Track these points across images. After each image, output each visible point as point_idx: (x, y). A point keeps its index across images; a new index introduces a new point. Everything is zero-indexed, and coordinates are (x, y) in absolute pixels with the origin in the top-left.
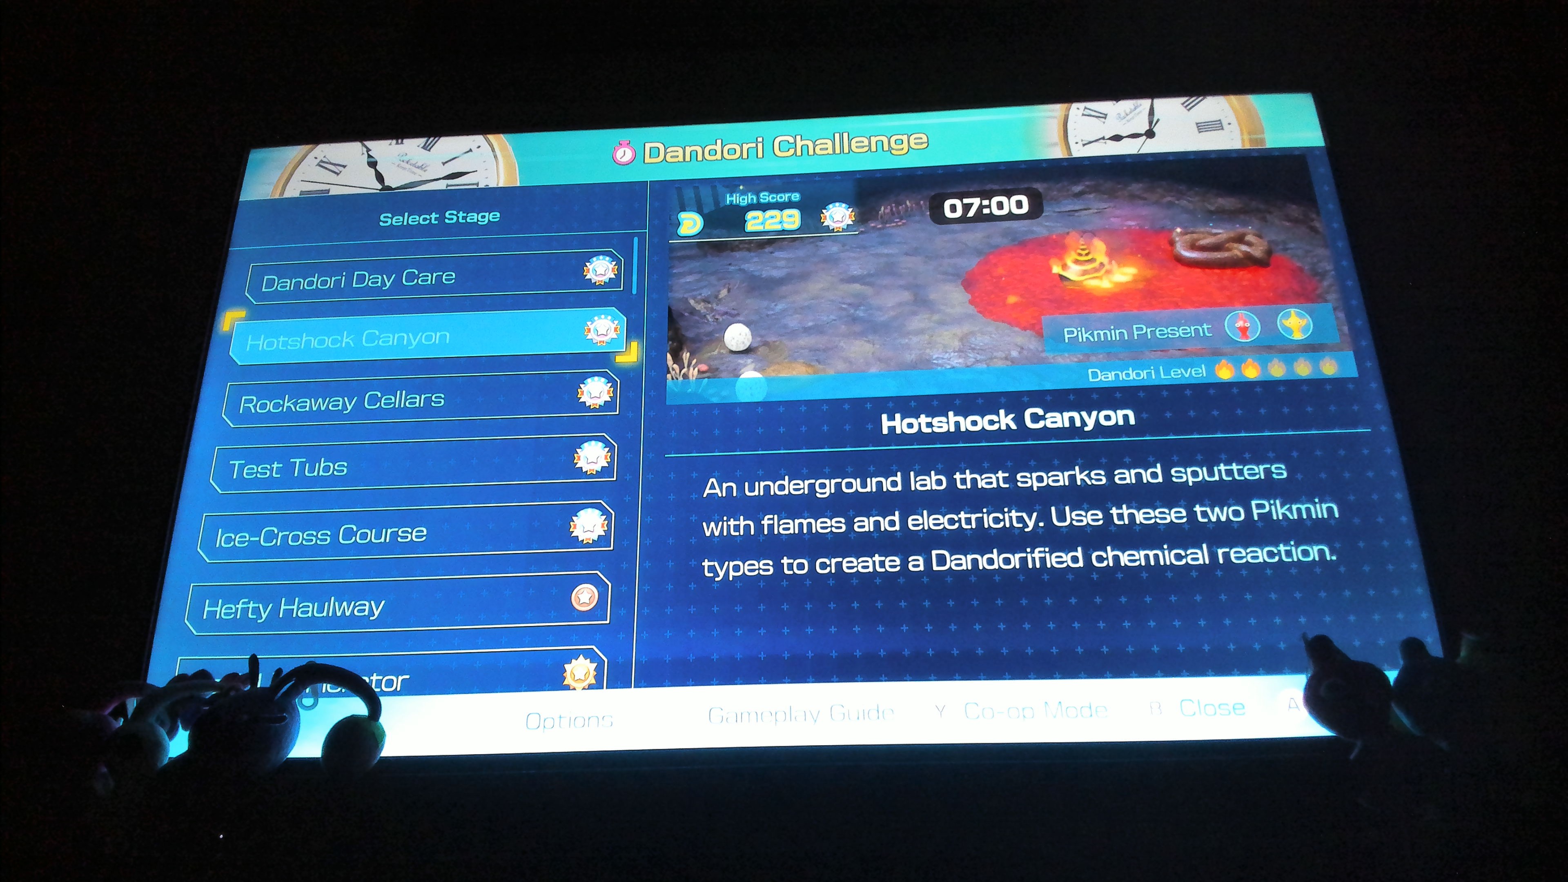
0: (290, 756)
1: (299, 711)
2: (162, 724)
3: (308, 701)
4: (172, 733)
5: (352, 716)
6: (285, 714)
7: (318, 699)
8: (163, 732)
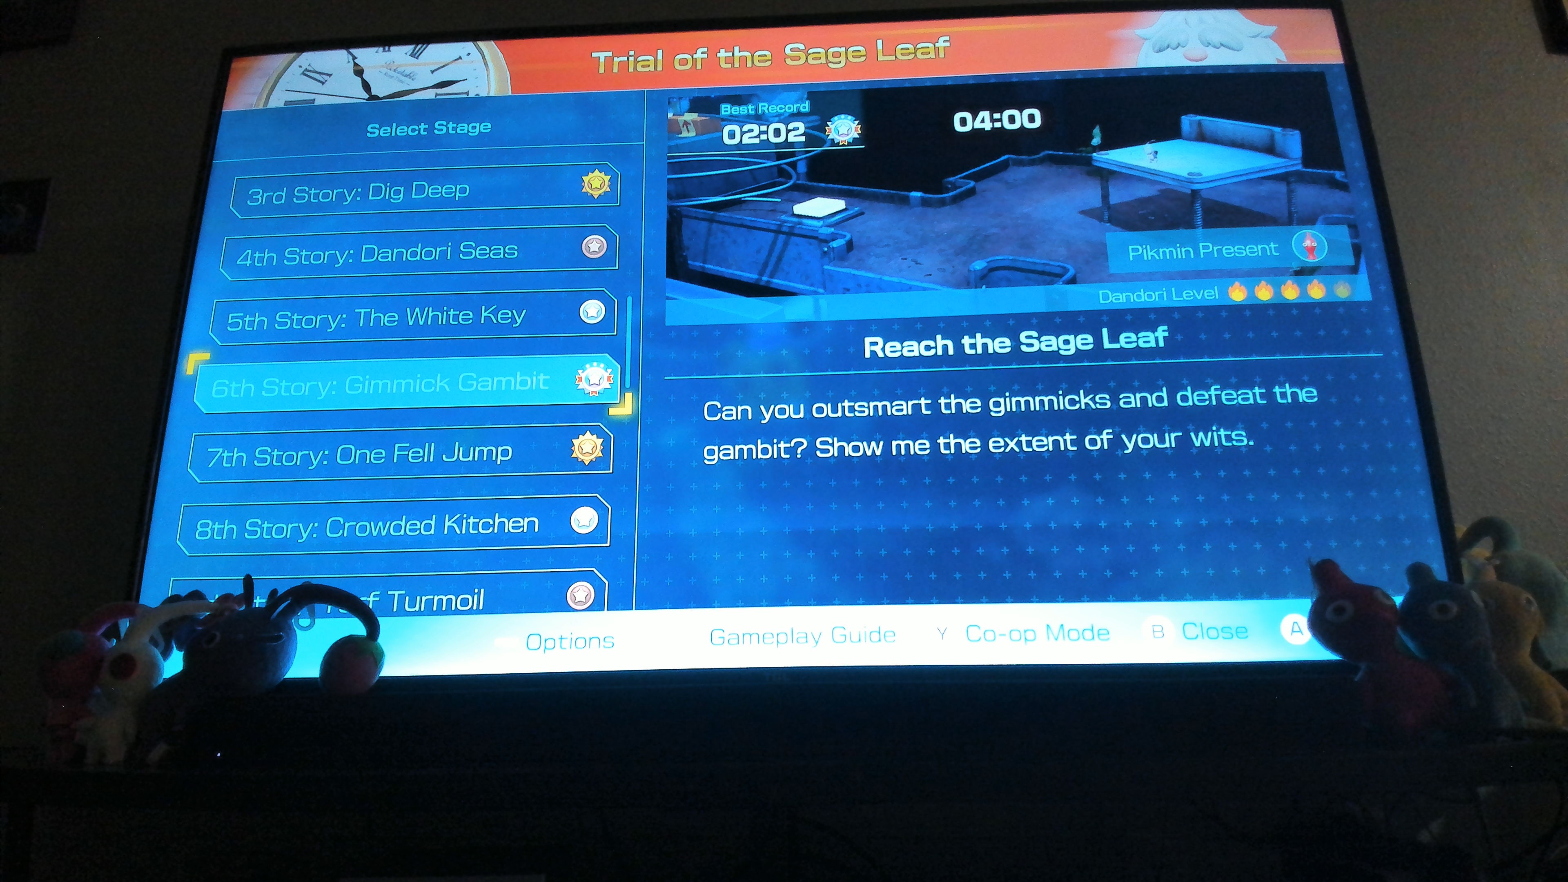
0: (285, 677)
1: (296, 634)
2: (156, 645)
3: (304, 622)
4: (166, 654)
5: (350, 636)
6: (281, 634)
7: (315, 620)
8: (157, 653)
